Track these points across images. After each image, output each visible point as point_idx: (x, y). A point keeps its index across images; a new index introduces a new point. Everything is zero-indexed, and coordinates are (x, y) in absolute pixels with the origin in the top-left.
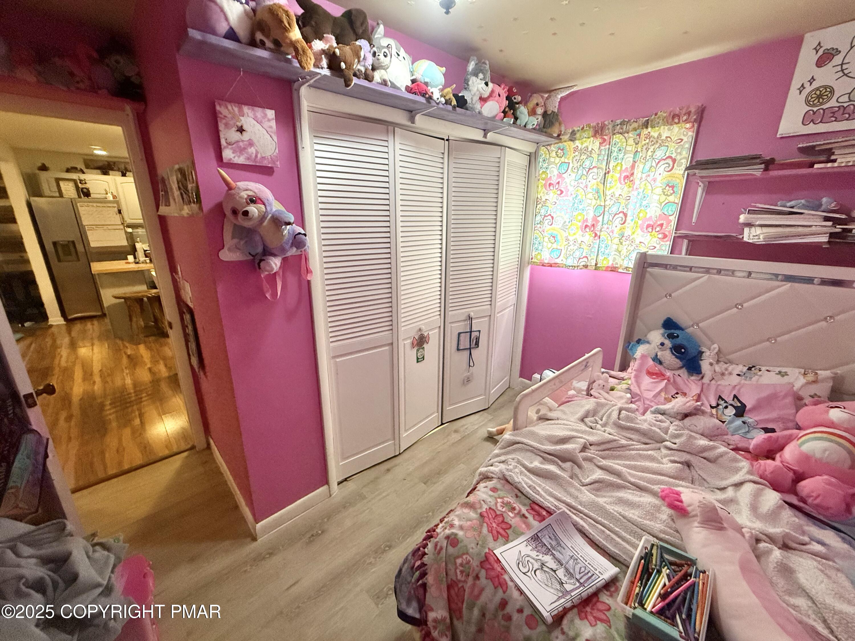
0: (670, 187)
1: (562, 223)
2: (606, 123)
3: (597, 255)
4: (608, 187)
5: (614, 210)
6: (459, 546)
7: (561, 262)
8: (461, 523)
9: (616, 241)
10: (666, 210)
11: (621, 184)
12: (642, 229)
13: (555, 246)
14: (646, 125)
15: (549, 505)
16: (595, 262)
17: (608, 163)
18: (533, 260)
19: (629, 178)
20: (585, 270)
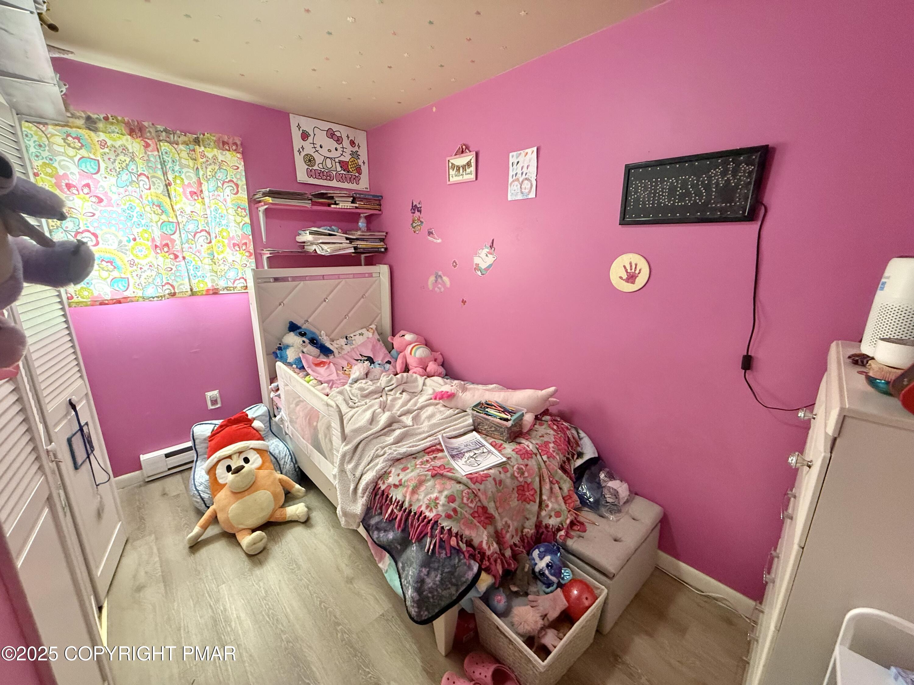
0: (242, 209)
1: (117, 243)
2: (146, 124)
3: (189, 279)
4: (175, 202)
5: (191, 227)
6: (456, 495)
7: (133, 295)
8: (436, 491)
9: (207, 261)
10: (245, 230)
11: (188, 199)
12: (230, 248)
13: (116, 274)
14: (197, 141)
15: (430, 443)
16: (189, 287)
17: (165, 174)
18: (75, 300)
19: (197, 194)
20: (172, 299)
